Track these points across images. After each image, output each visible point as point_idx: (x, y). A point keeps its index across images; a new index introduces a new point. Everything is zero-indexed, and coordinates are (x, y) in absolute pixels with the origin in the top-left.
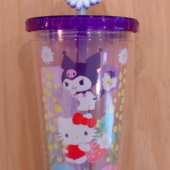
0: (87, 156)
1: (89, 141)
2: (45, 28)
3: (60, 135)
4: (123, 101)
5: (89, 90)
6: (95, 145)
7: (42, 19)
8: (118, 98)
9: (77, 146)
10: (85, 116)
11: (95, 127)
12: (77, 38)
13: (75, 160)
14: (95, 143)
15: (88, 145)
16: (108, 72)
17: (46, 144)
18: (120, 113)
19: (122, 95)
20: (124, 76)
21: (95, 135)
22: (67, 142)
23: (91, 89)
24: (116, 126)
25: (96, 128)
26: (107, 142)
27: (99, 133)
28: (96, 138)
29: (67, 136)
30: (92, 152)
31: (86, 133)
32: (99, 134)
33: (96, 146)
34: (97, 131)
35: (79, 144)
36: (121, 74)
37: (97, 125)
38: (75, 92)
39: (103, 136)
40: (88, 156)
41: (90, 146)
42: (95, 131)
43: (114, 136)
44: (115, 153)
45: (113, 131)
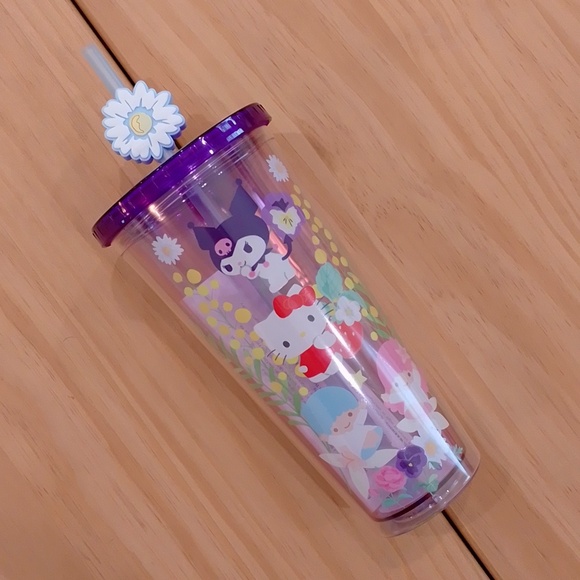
2: (128, 220)
3: (276, 353)
4: (328, 235)
5: (267, 252)
7: (114, 211)
8: (316, 234)
9: (313, 347)
10: (290, 294)
12: (184, 197)
13: (326, 372)
14: (336, 323)
15: (327, 333)
16: (273, 205)
18: (338, 255)
19: (321, 226)
20: (301, 197)
21: (325, 311)
22: (294, 354)
23: (269, 247)
24: (347, 278)
25: (320, 300)
26: (352, 311)
27: (330, 304)
28: (331, 314)
29: (286, 344)
31: (311, 318)
32: (331, 306)
33: (340, 328)
34: (325, 304)
35: (313, 342)
36: (293, 196)
37: (319, 295)
38: (250, 270)
39: (339, 304)
42: (321, 305)
43: (356, 295)
44: (377, 321)
45: (348, 289)
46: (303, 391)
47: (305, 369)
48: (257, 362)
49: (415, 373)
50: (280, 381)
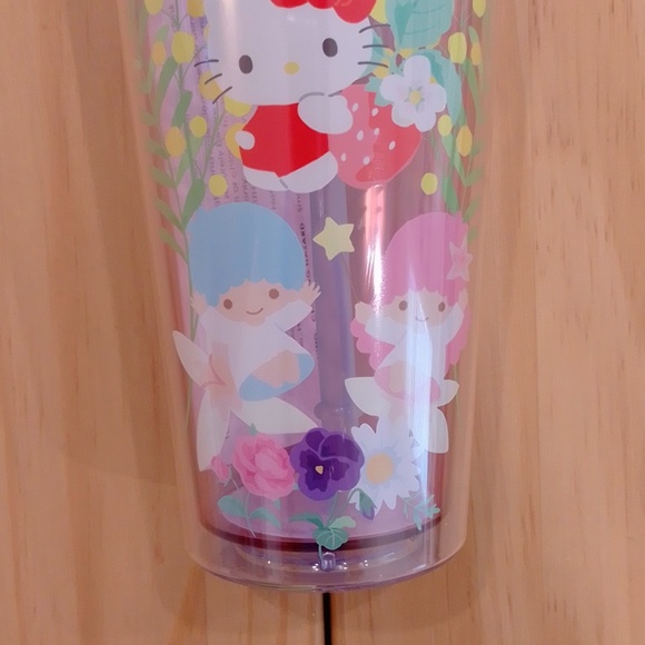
0: (338, 157)
1: (346, 83)
6: (372, 106)
9: (294, 108)
11: (371, 20)
13: (284, 178)
14: (372, 96)
15: (342, 100)
17: (155, 134)
21: (368, 55)
22: (247, 96)
25: (374, 25)
26: (423, 100)
27: (387, 51)
28: (377, 70)
29: (246, 64)
30: (360, 136)
31: (329, 47)
32: (388, 56)
33: (375, 112)
34: (380, 42)
35: (301, 99)
37: (379, 13)
39: (405, 65)
40: (344, 158)
41: (350, 106)
42: (370, 36)
43: (454, 80)
44: (457, 163)
45: (446, 55)
46: (218, 185)
47: (248, 141)
48: (171, 64)
49: (457, 314)
50: (187, 133)
